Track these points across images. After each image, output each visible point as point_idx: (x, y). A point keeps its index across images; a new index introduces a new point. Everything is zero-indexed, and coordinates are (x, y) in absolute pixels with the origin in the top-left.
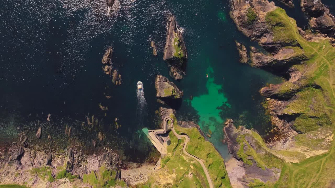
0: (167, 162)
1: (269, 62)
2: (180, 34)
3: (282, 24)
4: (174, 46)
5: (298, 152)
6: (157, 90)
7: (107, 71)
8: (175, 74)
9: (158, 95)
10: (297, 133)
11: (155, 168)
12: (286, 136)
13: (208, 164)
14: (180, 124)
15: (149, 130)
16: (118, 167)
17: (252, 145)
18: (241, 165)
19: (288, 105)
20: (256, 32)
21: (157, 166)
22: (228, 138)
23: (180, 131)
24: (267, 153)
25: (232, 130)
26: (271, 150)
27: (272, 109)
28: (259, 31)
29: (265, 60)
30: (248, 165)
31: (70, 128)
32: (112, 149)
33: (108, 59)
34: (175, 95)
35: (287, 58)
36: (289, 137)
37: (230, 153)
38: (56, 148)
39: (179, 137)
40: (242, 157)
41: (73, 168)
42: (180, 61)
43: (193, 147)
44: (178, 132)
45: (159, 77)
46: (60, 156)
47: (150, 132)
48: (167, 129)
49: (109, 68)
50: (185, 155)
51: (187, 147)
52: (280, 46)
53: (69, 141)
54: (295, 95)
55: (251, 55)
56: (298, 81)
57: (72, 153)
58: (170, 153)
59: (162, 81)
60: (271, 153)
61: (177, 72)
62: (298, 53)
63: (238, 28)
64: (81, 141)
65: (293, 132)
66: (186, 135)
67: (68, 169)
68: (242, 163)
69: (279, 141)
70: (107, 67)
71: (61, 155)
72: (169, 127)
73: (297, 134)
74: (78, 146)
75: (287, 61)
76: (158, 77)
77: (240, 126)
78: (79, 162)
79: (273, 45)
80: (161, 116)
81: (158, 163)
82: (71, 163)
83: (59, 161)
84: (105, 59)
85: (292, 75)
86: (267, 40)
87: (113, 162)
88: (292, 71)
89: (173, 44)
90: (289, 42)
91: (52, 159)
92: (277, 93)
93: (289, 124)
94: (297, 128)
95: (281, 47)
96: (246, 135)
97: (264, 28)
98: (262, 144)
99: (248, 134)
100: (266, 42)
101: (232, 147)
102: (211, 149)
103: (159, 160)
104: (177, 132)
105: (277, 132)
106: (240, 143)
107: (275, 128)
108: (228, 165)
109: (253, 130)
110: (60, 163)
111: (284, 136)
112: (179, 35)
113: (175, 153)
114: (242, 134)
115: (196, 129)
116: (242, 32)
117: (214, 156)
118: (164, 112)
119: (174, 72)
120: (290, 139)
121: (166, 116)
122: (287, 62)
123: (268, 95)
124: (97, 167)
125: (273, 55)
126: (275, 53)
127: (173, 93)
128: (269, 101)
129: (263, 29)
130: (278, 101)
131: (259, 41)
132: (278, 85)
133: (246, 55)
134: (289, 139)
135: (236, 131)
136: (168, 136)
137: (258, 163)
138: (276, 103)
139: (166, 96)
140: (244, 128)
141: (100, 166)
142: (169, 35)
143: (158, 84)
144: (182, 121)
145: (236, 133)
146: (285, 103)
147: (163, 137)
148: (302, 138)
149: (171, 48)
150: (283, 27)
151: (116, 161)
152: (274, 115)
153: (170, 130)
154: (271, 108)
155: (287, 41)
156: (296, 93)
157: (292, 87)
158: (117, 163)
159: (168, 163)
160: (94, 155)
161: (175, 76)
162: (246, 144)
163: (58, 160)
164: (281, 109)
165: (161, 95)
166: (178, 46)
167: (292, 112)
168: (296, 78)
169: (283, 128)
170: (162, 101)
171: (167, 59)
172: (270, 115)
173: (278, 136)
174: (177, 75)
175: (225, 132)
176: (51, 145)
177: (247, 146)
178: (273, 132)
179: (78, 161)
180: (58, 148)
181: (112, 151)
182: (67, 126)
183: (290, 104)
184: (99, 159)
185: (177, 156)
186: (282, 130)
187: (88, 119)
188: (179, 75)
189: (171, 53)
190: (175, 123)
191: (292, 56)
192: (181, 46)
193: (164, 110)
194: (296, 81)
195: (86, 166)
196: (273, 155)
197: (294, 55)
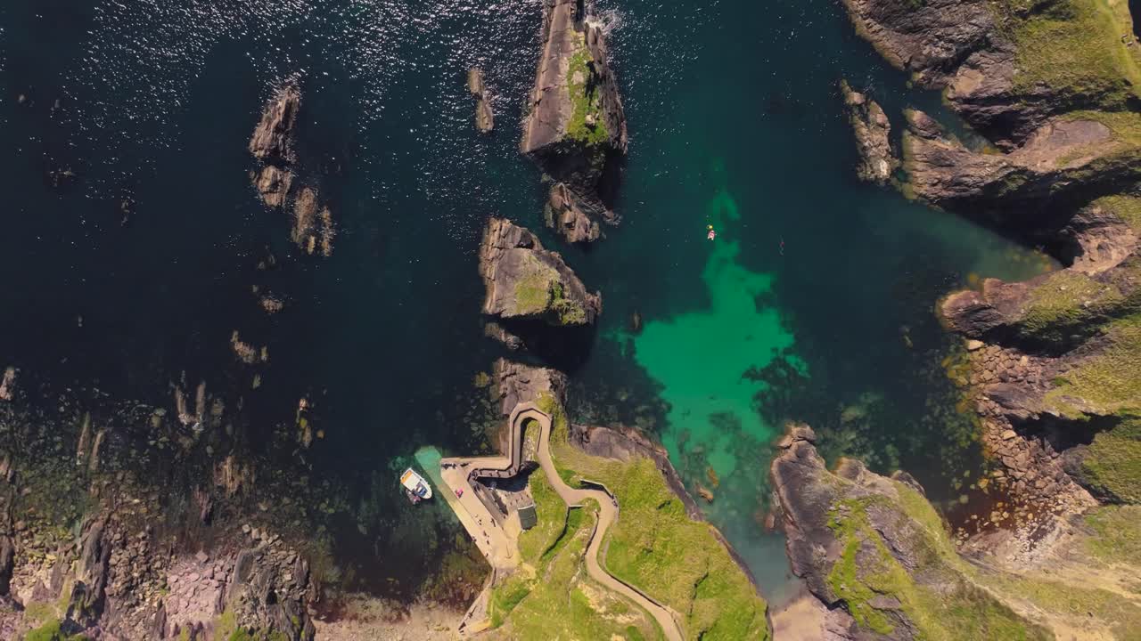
0: (516, 603)
1: (990, 180)
2: (599, 40)
3: (1064, 8)
4: (567, 89)
5: (1109, 595)
6: (487, 282)
7: (271, 192)
8: (568, 217)
9: (489, 308)
10: (1093, 500)
11: (464, 625)
12: (1044, 510)
13: (698, 631)
14: (583, 439)
15: (444, 456)
16: (302, 615)
17: (894, 549)
18: (841, 628)
19: (1062, 375)
20: (935, 45)
21: (471, 615)
22: (791, 510)
23: (574, 473)
24: (964, 587)
25: (810, 474)
26: (979, 571)
27: (988, 389)
28: (951, 41)
29: (972, 173)
30: (873, 630)
31: (99, 435)
32: (277, 533)
33: (277, 139)
34: (561, 311)
35: (1076, 164)
36: (1056, 517)
37: (794, 574)
38: (35, 518)
39: (573, 496)
40: (847, 597)
41: (103, 611)
42: (592, 159)
43: (631, 550)
44: (567, 476)
45: (498, 230)
46: (50, 557)
47: (446, 466)
48: (524, 458)
49: (279, 178)
50: (593, 580)
51: (607, 547)
52: (1042, 108)
53: (92, 490)
54: (1099, 330)
55: (905, 148)
56: (1120, 270)
57: (102, 543)
58: (532, 564)
59: (511, 246)
60: (986, 593)
61: (581, 207)
62: (1132, 140)
63: (855, 25)
64: (146, 494)
65: (1076, 494)
66: (602, 492)
67: (75, 616)
68: (846, 620)
69: (1014, 529)
70: (270, 172)
71: (56, 549)
72: (531, 452)
73: (1095, 503)
74: (133, 513)
75: (1075, 175)
76: (496, 224)
77: (845, 460)
78: (130, 587)
79: (1011, 106)
80: (498, 401)
81: (476, 603)
82: (92, 587)
83: (44, 575)
84: (262, 136)
85: (1091, 242)
86: (982, 83)
87: (280, 593)
88: (1092, 225)
89: (565, 82)
90: (1088, 89)
91: (14, 566)
92: (1018, 320)
93: (1060, 461)
94: (1097, 478)
95: (1050, 114)
96: (871, 501)
97: (975, 25)
98: (941, 544)
99: (882, 500)
100: (980, 91)
101: (803, 549)
102: (714, 557)
103: (483, 593)
104: (564, 474)
105: (1006, 489)
106: (840, 535)
107: (995, 474)
108: (782, 627)
109: (900, 478)
110: (48, 585)
111: (1037, 508)
112: (595, 42)
113: (550, 568)
114: (855, 497)
115: (650, 462)
116: (871, 42)
117: (724, 587)
118: (512, 384)
119: (564, 208)
120: (1062, 523)
121: (523, 401)
122: (1074, 180)
123: (975, 328)
124: (211, 609)
125: (1006, 150)
126: (1014, 140)
127: (553, 297)
128: (976, 354)
129: (968, 29)
130: (1017, 356)
131: (946, 85)
132: (1023, 285)
133: (888, 146)
134: (1058, 525)
135: (827, 481)
136: (528, 490)
137: (922, 631)
138: (1008, 363)
139: (523, 313)
140: (864, 469)
141: (221, 607)
142: (549, 45)
143: (490, 257)
144: (591, 426)
145: (826, 492)
146: (1048, 366)
147: (501, 494)
148: (1119, 527)
149: (555, 98)
150: (1064, 20)
151: (293, 586)
152: (996, 416)
153: (534, 466)
154: (982, 385)
155: (1081, 85)
156: (1105, 321)
157: (1092, 297)
158: (297, 597)
159: (520, 613)
160: (201, 556)
161: (570, 226)
162: (867, 543)
163: (38, 574)
164: (1030, 390)
165: (501, 306)
166: (584, 90)
167: (1083, 409)
168: (1109, 258)
169: (1031, 475)
170: (505, 332)
171: (535, 148)
172: (980, 415)
173: (1011, 510)
174: (578, 220)
175: (778, 480)
176: (13, 504)
177: (873, 552)
178: (986, 491)
179: (129, 577)
180: (44, 518)
181: (278, 543)
182: (85, 426)
183: (1072, 370)
184: (220, 576)
185: (560, 585)
186: (1027, 484)
187: (179, 396)
188: (588, 222)
189: (553, 123)
190: (560, 434)
191: (1099, 154)
192: (599, 92)
193: (515, 374)
194: (1113, 269)
195: (161, 601)
196: (996, 604)
197: (1110, 149)
